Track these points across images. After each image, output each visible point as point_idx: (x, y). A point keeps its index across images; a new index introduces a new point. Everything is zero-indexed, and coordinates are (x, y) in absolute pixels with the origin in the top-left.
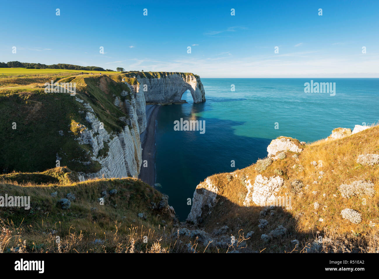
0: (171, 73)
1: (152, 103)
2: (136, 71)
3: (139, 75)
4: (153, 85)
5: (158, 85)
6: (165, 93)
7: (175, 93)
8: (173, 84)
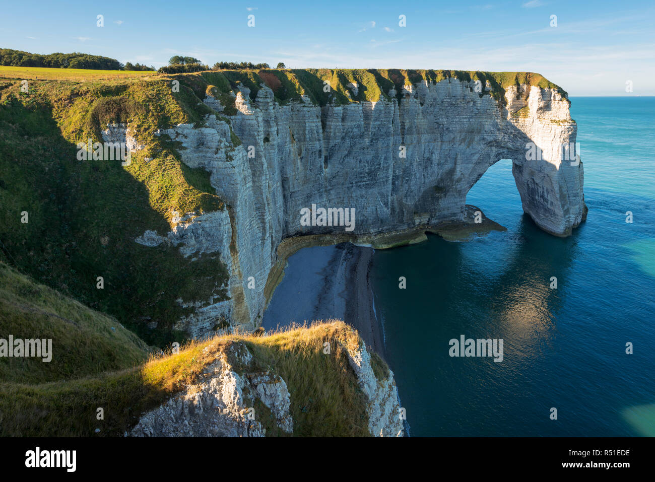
0: (432, 74)
1: (328, 237)
2: (251, 66)
3: (270, 85)
4: (338, 141)
5: (367, 140)
6: (395, 178)
7: (442, 180)
8: (438, 130)
